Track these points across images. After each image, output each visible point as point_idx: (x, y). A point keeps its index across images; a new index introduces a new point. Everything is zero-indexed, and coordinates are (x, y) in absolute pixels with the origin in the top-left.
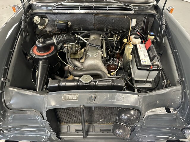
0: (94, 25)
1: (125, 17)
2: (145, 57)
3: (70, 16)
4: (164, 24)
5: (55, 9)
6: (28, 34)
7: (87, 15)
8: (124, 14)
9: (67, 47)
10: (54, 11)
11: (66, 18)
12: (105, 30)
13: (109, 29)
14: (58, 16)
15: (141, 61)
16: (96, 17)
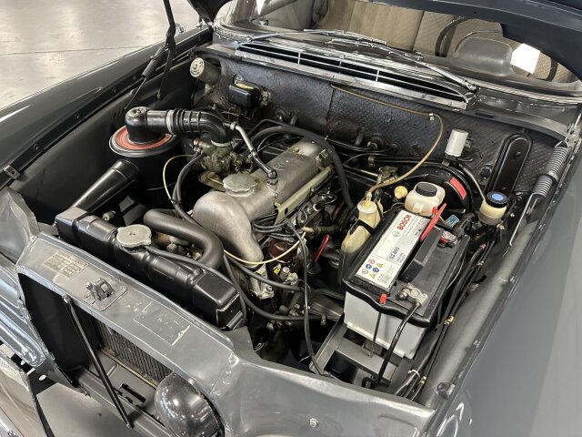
0: (327, 118)
1: (432, 118)
2: (392, 257)
3: (271, 75)
4: (551, 173)
5: (241, 49)
6: (158, 96)
7: (314, 82)
8: (430, 107)
9: (201, 149)
10: (238, 53)
11: (260, 78)
12: (358, 142)
13: (369, 143)
14: (245, 69)
15: (367, 262)
16: (338, 95)
